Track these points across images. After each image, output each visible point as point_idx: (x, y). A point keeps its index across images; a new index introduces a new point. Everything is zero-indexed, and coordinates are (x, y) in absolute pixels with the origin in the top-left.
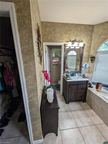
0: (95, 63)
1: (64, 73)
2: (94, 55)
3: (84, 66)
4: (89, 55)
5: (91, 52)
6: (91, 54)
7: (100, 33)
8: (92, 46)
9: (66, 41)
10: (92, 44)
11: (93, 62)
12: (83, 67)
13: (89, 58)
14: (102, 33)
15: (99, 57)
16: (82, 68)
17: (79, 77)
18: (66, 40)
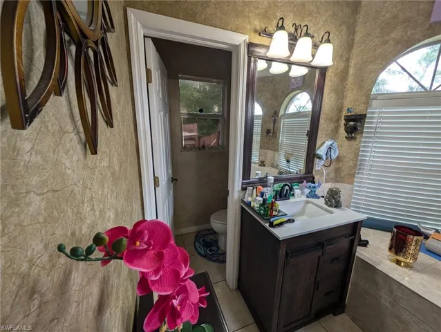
0: (363, 139)
1: (244, 189)
2: (358, 110)
3: (321, 151)
4: (340, 110)
5: (349, 95)
6: (348, 103)
7: (388, 15)
8: (351, 71)
9: (256, 31)
10: (352, 63)
11: (355, 138)
12: (320, 158)
13: (338, 121)
14: (395, 17)
15: (377, 115)
16: (317, 160)
17: (307, 202)
18: (258, 24)
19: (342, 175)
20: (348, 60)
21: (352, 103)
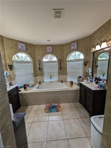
0: (14, 70)
4: (6, 64)
5: (7, 60)
7: (10, 45)
8: (6, 55)
11: (12, 70)
15: (15, 65)
19: (12, 79)
20: (4, 52)
21: (8, 62)
